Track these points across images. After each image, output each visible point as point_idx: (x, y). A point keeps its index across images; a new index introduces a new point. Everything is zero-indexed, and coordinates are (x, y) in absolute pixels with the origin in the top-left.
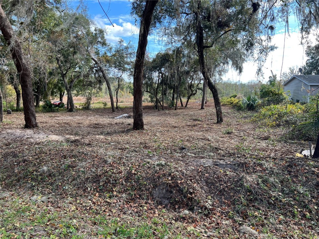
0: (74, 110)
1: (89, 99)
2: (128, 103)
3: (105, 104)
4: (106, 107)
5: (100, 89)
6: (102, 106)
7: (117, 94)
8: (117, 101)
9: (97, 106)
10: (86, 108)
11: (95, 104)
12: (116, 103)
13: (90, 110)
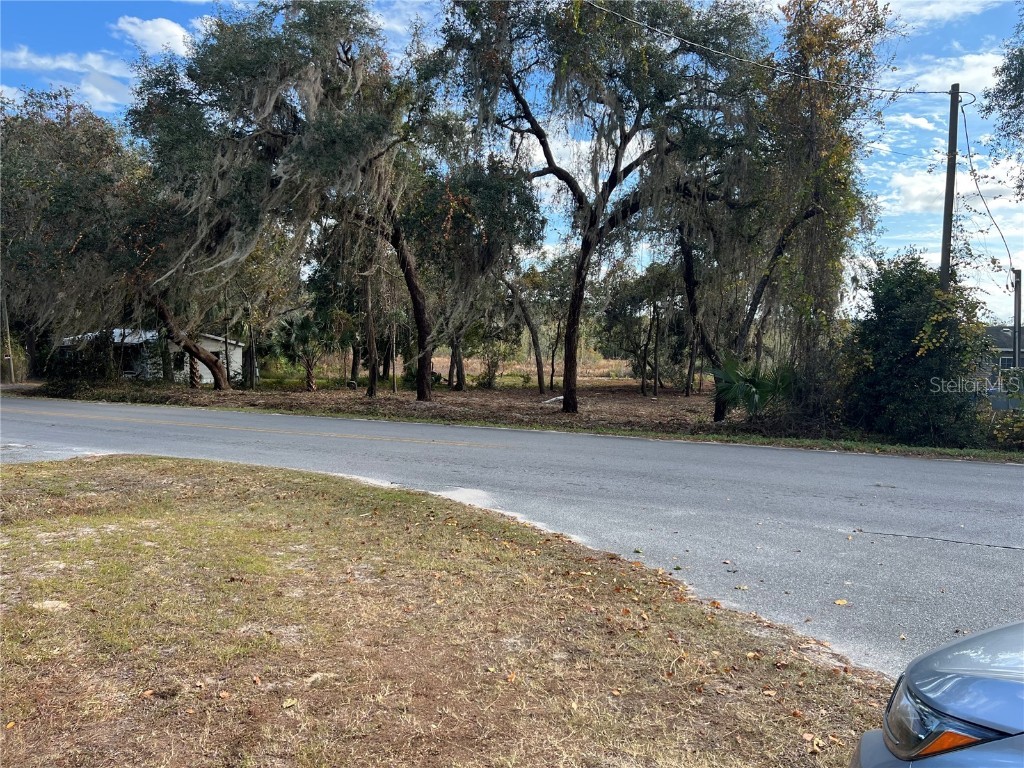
0: (464, 388)
1: (493, 366)
2: (586, 379)
3: (527, 379)
4: (528, 385)
5: (517, 342)
6: (519, 381)
7: (553, 356)
8: (553, 371)
9: (508, 381)
10: (486, 384)
11: (506, 375)
12: (549, 378)
13: (495, 389)
